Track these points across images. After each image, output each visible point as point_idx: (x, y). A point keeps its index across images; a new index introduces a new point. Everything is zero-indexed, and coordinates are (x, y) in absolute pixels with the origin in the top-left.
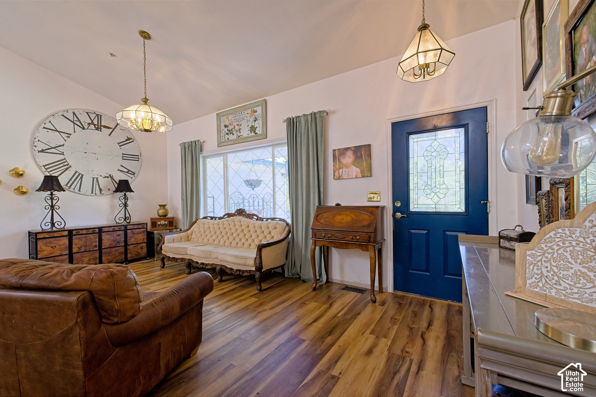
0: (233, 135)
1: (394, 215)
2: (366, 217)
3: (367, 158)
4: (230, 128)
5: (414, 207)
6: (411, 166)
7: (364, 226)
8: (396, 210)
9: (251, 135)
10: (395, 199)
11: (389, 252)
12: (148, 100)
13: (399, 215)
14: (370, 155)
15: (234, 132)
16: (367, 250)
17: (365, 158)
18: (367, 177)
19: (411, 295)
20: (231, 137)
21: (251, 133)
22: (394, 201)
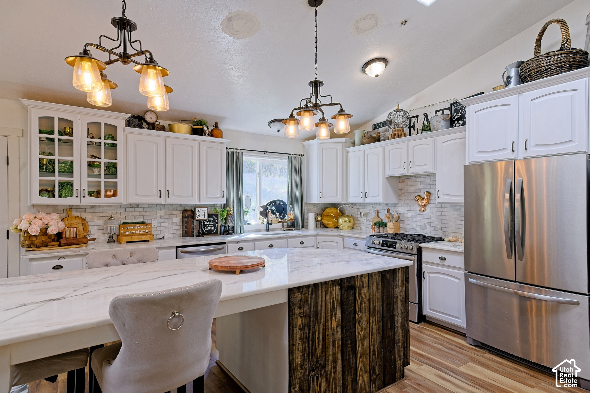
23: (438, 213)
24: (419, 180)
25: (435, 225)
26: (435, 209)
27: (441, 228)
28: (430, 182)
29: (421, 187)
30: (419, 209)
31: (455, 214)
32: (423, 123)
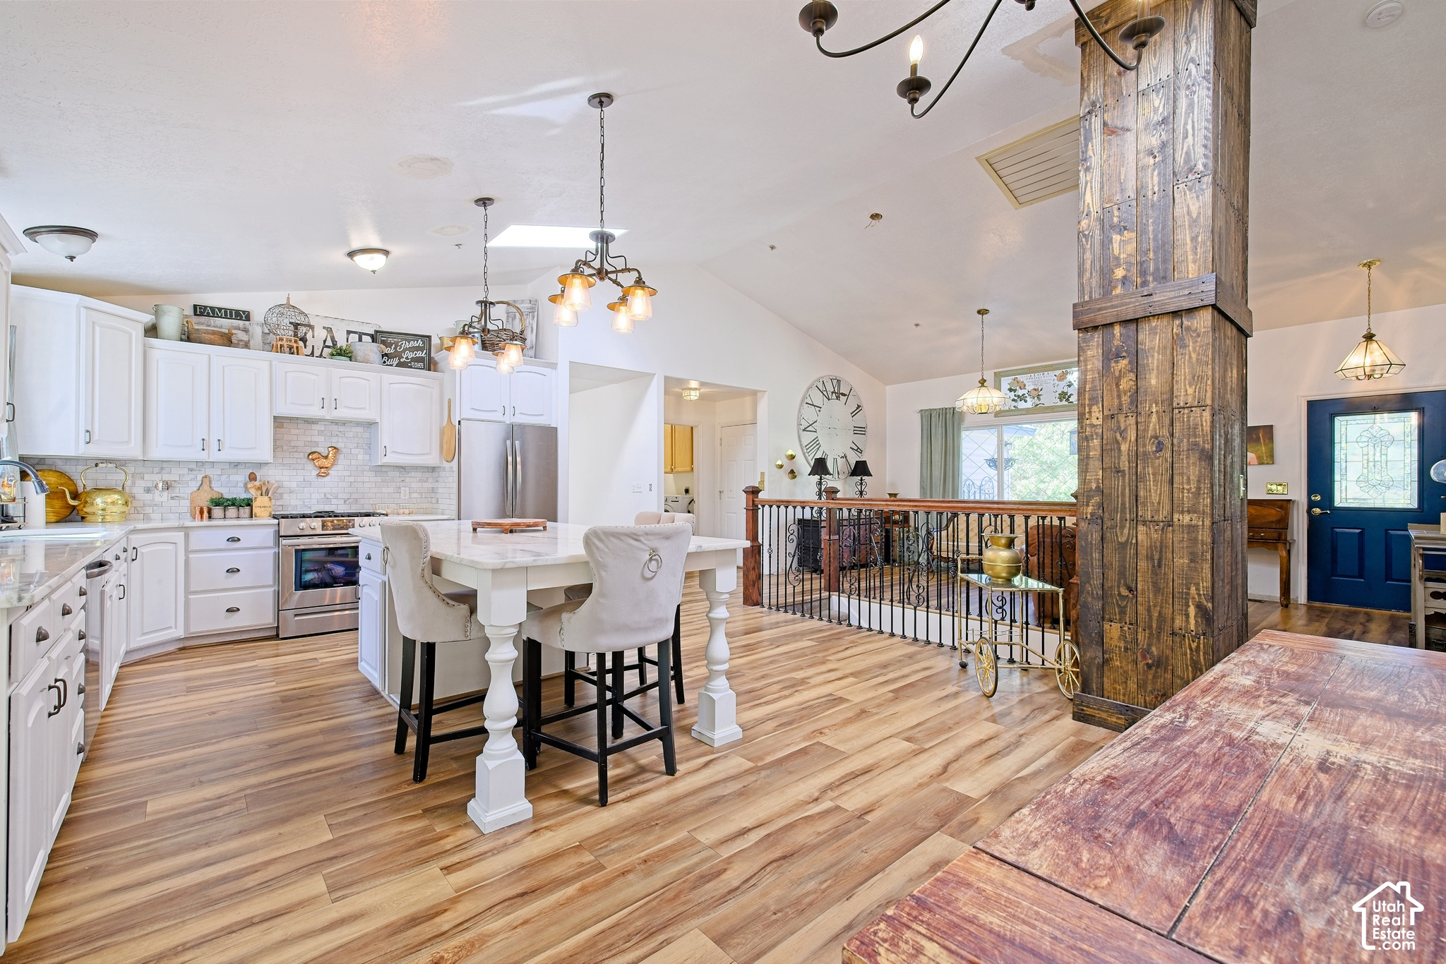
0: (1026, 401)
1: (1309, 511)
2: (1273, 513)
3: (1267, 441)
4: (1020, 392)
5: (1338, 503)
6: (1336, 453)
7: (1273, 522)
8: (1311, 505)
9: (1060, 403)
10: (1311, 491)
11: (1301, 556)
12: (985, 381)
13: (1317, 511)
14: (1271, 439)
15: (1028, 399)
16: (1276, 549)
17: (1264, 441)
18: (1268, 464)
19: (1334, 606)
20: (1021, 405)
21: (1061, 401)
22: (1309, 494)
23: (352, 479)
24: (315, 427)
25: (346, 496)
26: (347, 473)
27: (356, 500)
28: (338, 433)
29: (320, 439)
30: (315, 472)
31: (379, 479)
32: (325, 341)
